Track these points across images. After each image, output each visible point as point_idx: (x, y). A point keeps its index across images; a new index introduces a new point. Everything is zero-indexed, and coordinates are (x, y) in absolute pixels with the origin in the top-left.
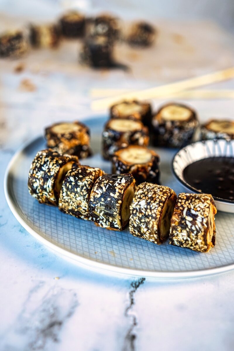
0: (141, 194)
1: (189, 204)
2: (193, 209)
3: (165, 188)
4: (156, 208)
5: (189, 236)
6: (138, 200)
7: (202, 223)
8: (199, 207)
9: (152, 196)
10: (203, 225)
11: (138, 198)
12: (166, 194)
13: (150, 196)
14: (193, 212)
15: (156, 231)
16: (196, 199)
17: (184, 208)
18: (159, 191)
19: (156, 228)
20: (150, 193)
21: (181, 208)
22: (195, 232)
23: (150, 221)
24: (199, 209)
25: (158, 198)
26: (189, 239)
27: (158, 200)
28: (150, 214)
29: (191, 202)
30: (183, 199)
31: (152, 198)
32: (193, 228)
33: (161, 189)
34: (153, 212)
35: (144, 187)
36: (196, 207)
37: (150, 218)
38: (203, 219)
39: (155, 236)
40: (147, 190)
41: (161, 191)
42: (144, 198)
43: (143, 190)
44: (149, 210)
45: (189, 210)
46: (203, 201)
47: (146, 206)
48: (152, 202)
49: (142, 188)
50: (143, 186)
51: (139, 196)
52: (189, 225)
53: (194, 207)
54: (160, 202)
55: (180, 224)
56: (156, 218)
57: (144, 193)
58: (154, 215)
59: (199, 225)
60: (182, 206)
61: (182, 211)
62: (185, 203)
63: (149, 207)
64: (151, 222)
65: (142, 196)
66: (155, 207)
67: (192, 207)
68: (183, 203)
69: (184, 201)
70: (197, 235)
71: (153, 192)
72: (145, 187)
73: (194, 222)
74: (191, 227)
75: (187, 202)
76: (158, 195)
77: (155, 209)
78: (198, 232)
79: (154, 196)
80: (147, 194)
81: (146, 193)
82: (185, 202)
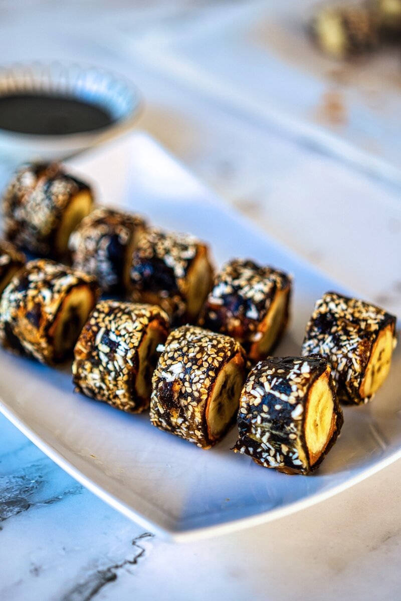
0: (176, 351)
1: (110, 322)
2: (114, 332)
3: (222, 341)
4: (202, 381)
5: (103, 380)
6: (169, 362)
7: (124, 358)
8: (125, 328)
9: (195, 356)
10: (126, 362)
11: (169, 358)
12: (222, 354)
13: (191, 355)
14: (113, 337)
15: (200, 424)
16: (124, 313)
17: (99, 328)
18: (210, 347)
19: (198, 419)
20: (192, 350)
21: (95, 328)
22: (113, 374)
23: (189, 404)
24: (123, 332)
25: (206, 361)
26: (104, 387)
27: (206, 365)
28: (189, 390)
29: (114, 319)
30: (103, 312)
31: (194, 360)
32: (110, 367)
33: (215, 342)
34: (194, 388)
35: (182, 336)
36: (119, 328)
37: (189, 399)
38: (127, 351)
39: (199, 434)
40: (189, 342)
41: (213, 346)
42: (180, 359)
43: (180, 343)
44: (187, 384)
45: (107, 332)
46: (134, 317)
47: (182, 376)
48: (195, 367)
49: (179, 339)
50: (181, 334)
51: (170, 355)
52: (104, 359)
53: (117, 329)
54: (209, 369)
55: (90, 357)
56: (199, 400)
57: (180, 349)
58: (196, 394)
59: (120, 362)
60: (97, 324)
61: (95, 334)
62: (103, 321)
63: (187, 377)
64: (190, 407)
65: (176, 355)
66: (200, 379)
67: (113, 327)
68: (100, 320)
69: (102, 316)
70: (115, 379)
71: (198, 349)
72: (184, 336)
73: (111, 356)
74: (107, 363)
75: (107, 319)
76: (207, 354)
77: (198, 382)
78: (118, 374)
79: (199, 356)
80: (187, 351)
81: (185, 349)
82: (104, 318)
